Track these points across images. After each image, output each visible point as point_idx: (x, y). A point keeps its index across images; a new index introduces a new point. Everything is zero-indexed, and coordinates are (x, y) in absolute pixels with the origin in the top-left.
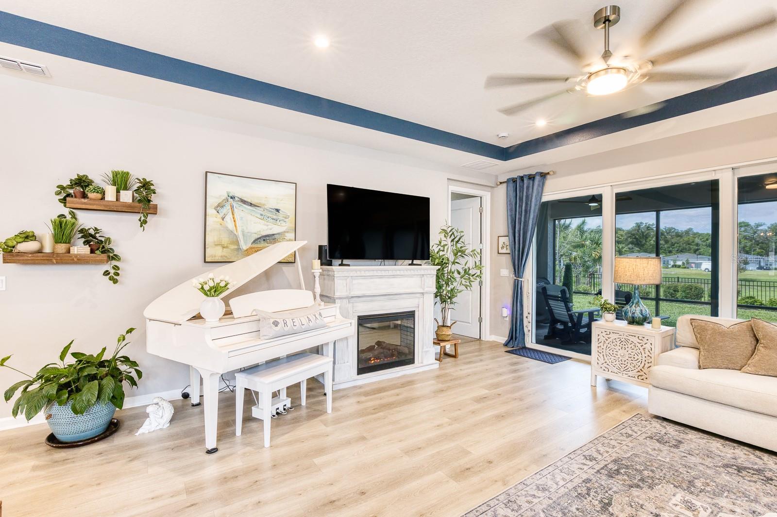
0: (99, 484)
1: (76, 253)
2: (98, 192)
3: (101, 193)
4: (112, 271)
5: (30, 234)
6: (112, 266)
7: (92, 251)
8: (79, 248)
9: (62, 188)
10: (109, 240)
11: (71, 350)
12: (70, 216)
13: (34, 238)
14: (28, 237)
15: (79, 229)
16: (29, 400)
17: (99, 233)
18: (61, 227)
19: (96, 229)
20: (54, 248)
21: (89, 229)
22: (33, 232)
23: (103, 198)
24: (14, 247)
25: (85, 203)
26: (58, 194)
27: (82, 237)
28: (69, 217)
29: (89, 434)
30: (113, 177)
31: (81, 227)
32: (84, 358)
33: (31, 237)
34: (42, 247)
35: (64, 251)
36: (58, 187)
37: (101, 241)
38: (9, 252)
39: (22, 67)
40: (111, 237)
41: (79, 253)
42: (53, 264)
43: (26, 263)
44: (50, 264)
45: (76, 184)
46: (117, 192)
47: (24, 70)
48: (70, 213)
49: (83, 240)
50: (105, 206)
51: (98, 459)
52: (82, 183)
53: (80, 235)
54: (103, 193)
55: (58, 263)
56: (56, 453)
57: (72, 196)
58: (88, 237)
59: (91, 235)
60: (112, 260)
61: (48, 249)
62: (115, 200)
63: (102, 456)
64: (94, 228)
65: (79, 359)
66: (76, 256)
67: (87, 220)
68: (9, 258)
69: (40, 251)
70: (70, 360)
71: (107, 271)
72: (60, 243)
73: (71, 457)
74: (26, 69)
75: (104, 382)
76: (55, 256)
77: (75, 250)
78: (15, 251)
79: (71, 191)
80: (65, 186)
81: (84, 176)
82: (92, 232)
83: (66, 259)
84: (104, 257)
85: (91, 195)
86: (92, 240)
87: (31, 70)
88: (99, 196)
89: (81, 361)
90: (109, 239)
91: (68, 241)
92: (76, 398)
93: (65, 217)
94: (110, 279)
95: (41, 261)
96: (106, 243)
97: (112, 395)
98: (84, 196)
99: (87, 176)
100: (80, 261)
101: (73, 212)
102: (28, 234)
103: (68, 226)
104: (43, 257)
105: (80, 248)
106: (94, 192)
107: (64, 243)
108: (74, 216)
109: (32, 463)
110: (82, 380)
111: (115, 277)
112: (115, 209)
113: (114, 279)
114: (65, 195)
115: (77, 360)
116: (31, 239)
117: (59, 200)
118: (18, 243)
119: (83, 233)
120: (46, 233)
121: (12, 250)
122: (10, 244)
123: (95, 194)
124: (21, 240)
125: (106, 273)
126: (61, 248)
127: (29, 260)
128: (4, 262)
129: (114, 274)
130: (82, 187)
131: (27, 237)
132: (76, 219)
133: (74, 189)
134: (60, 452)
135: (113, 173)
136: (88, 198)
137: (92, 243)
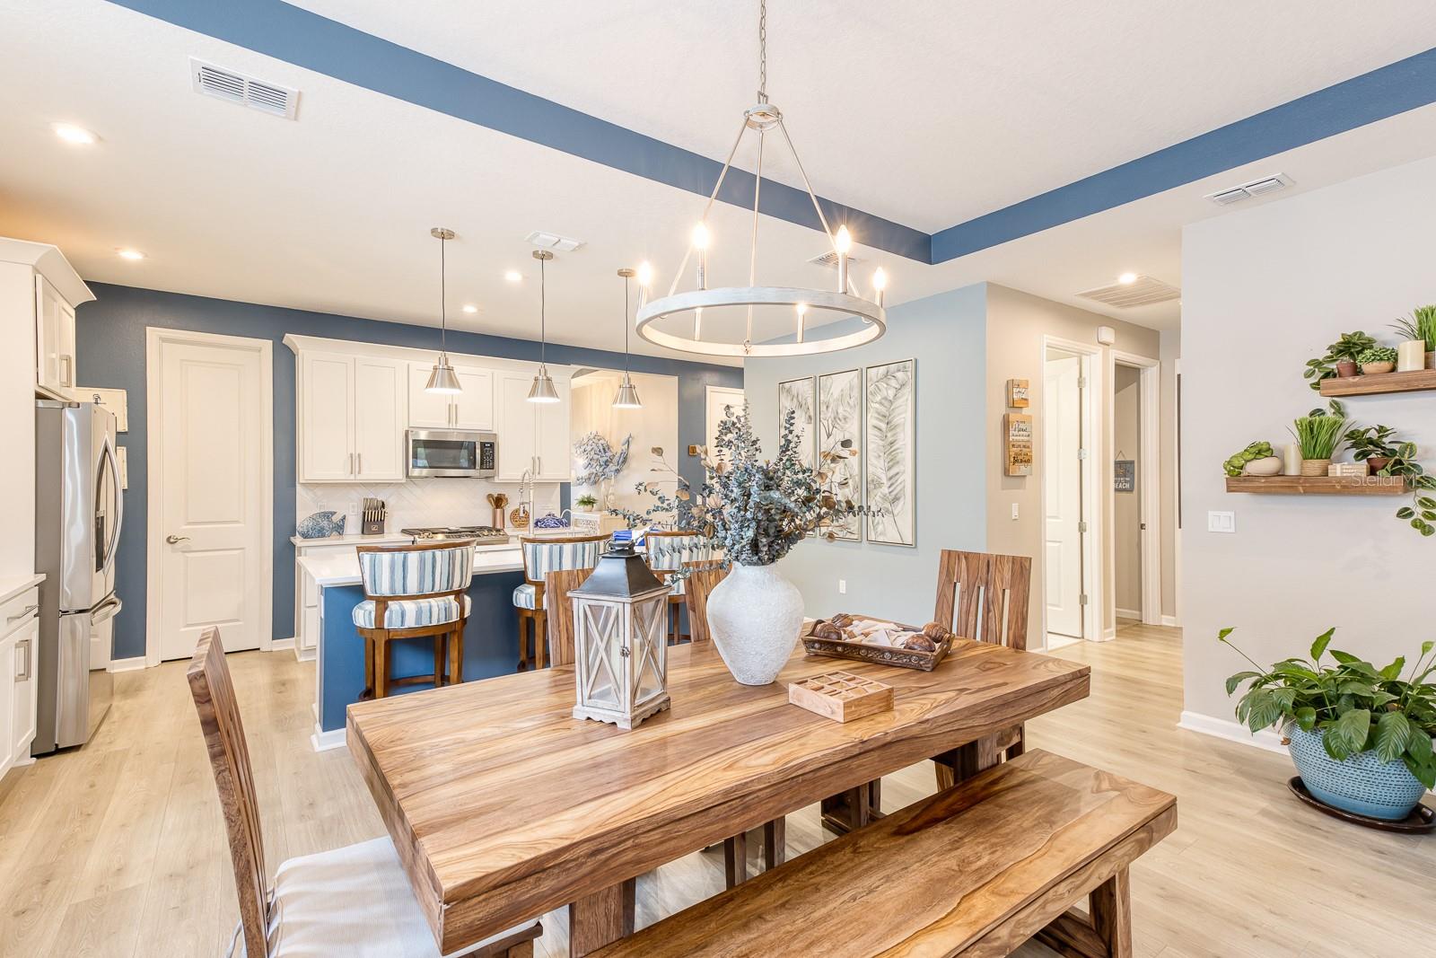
0: (1363, 896)
1: (1339, 474)
2: (1381, 359)
3: (1389, 359)
4: (1419, 511)
5: (1265, 447)
6: (1417, 499)
7: (1373, 471)
8: (1344, 467)
9: (1316, 364)
10: (1411, 448)
11: (1331, 646)
12: (1333, 411)
13: (1268, 453)
14: (1261, 451)
15: (1347, 433)
16: (1255, 701)
17: (1387, 436)
18: (1312, 430)
19: (1381, 430)
20: (1302, 468)
21: (1369, 430)
22: (1268, 443)
23: (1394, 369)
24: (1242, 468)
25: (1355, 385)
26: (1309, 376)
27: (1352, 447)
28: (1330, 412)
29: (1362, 807)
30: (1420, 323)
31: (1352, 429)
32: (1352, 665)
33: (1265, 452)
34: (1283, 466)
35: (1318, 472)
36: (1308, 364)
37: (1393, 452)
38: (1237, 475)
39: (1249, 192)
40: (1414, 442)
41: (1345, 475)
42: (1297, 493)
43: (1256, 491)
44: (1294, 495)
45: (1340, 351)
46: (1426, 350)
47: (1253, 194)
48: (1331, 405)
49: (1354, 451)
50: (1396, 383)
51: (1372, 858)
52: (1351, 348)
53: (1349, 443)
54: (1394, 358)
55: (1306, 493)
56: (1303, 809)
57: (1335, 376)
58: (1363, 444)
59: (1371, 441)
60: (1417, 487)
61: (1292, 470)
62: (1422, 368)
63: (1381, 858)
64: (1377, 428)
65: (1345, 664)
66: (1339, 480)
67: (1364, 414)
68: (1235, 484)
69: (1280, 473)
70: (1329, 663)
71: (1407, 509)
72: (1311, 458)
73: (1325, 829)
74: (1256, 192)
75: (1386, 718)
76: (1301, 481)
77: (1337, 470)
78: (1244, 473)
79: (1333, 366)
80: (1321, 360)
81: (1355, 334)
82: (1373, 435)
83: (1319, 487)
84: (1396, 481)
85: (1366, 368)
86: (1373, 451)
87: (1266, 188)
88: (1386, 365)
89: (1346, 668)
90: (1411, 446)
91: (1327, 454)
92: (1331, 730)
93: (1324, 414)
94: (1415, 525)
95: (1279, 490)
96: (1403, 455)
97: (1403, 750)
98: (1357, 371)
99: (1361, 333)
100: (1347, 489)
101: (1336, 403)
102: (1260, 447)
103: (1325, 428)
104: (1282, 482)
105: (1348, 467)
106: (1373, 360)
107: (1317, 458)
108: (1339, 411)
109: (1264, 804)
110: (1343, 701)
111: (1427, 522)
112: (1421, 386)
113: (1425, 526)
114: (1322, 374)
115: (1340, 664)
116: (1265, 454)
117: (1311, 385)
118: (1247, 461)
119: (1353, 439)
120: (1289, 443)
121: (1240, 473)
122: (1236, 463)
123: (1375, 363)
124: (1251, 457)
125: (1405, 513)
126: (1314, 466)
127: (1261, 487)
128: (1228, 491)
129: (1424, 515)
130: (1351, 355)
131: (1259, 452)
132: (1342, 415)
133: (1338, 362)
134: (1310, 812)
135: (1418, 314)
136: (1363, 374)
137: (1373, 456)
